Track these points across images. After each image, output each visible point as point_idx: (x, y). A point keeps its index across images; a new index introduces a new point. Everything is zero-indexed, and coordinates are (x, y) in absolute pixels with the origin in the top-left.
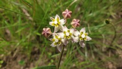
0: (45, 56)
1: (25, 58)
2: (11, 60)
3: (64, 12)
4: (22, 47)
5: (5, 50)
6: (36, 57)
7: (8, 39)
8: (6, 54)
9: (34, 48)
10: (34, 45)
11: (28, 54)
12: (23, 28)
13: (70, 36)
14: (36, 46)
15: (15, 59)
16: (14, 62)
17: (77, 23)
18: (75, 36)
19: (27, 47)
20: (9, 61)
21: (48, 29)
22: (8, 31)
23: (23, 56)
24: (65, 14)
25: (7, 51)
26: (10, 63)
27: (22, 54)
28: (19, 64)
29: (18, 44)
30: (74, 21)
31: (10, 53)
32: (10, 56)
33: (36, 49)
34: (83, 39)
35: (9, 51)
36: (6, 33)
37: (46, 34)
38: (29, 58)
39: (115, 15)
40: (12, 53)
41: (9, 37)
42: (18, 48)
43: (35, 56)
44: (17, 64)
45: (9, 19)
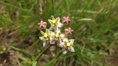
0: (34, 50)
1: (17, 42)
2: (5, 36)
3: (64, 18)
4: (20, 31)
5: (6, 26)
6: (27, 47)
7: (13, 19)
8: (4, 29)
9: (30, 38)
10: (31, 36)
11: (22, 40)
12: (30, 17)
13: (58, 38)
14: (32, 38)
15: (9, 37)
16: (6, 40)
17: (70, 31)
18: (62, 41)
19: (24, 34)
20: (3, 37)
21: (45, 23)
22: (18, 13)
23: (17, 39)
24: (64, 19)
25: (7, 27)
26: (3, 39)
27: (17, 37)
28: (10, 43)
29: (19, 27)
30: (69, 29)
31: (8, 30)
32: (7, 33)
33: (30, 41)
34: (68, 47)
35: (8, 28)
36: (15, 14)
37: (41, 26)
38: (20, 44)
39: (112, 53)
40: (10, 32)
41: (15, 18)
42: (17, 31)
43: (26, 45)
44: (8, 43)
45: (24, 4)
